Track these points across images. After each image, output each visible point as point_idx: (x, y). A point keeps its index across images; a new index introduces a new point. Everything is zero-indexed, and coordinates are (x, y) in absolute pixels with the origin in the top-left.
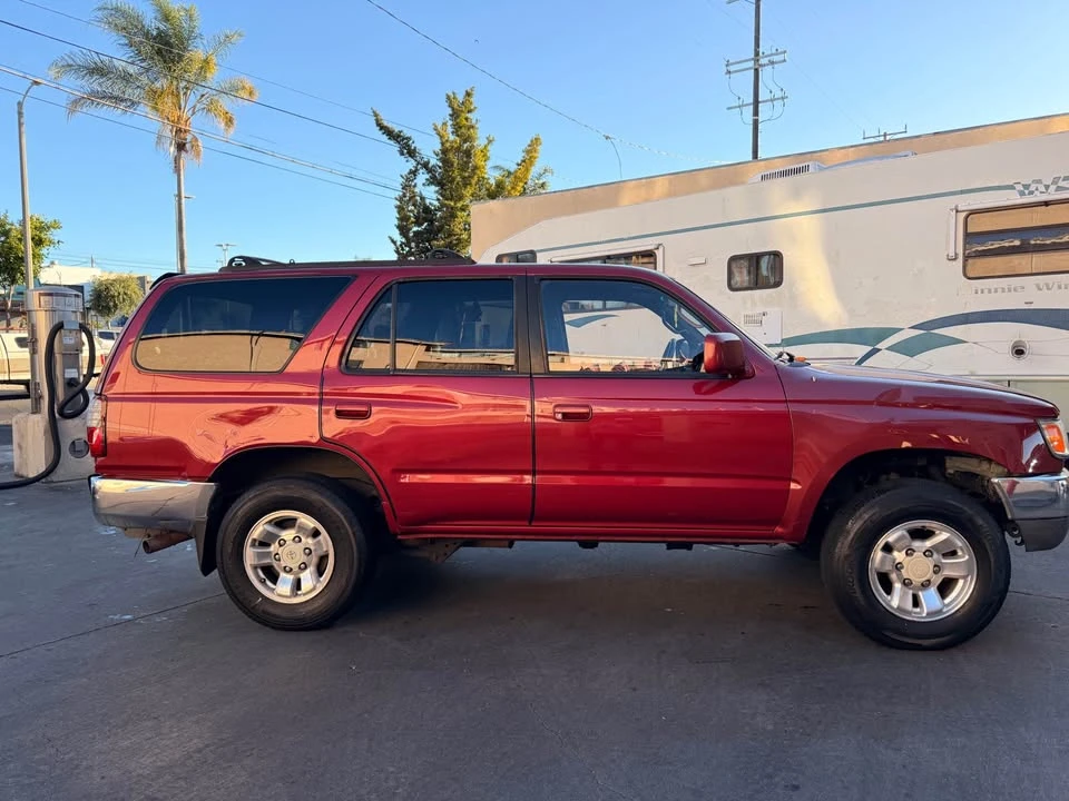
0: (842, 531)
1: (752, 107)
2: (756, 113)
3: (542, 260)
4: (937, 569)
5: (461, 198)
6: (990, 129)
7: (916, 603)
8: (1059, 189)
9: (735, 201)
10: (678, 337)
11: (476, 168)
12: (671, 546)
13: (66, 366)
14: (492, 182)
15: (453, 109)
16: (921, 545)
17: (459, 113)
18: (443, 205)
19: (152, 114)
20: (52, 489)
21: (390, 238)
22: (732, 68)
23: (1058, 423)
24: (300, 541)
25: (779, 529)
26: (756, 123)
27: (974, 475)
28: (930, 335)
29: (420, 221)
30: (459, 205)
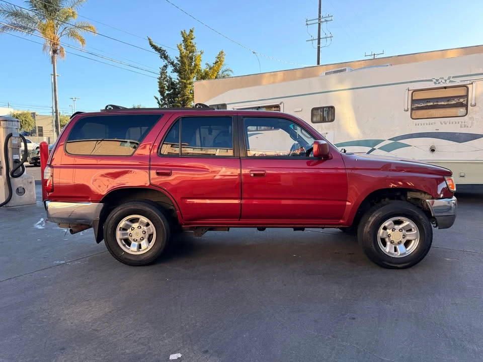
0: (367, 222)
1: (317, 41)
2: (319, 43)
3: (229, 108)
4: (404, 236)
5: (189, 79)
6: (421, 55)
7: (396, 250)
8: (450, 81)
9: (314, 84)
10: (296, 142)
11: (196, 65)
12: (295, 229)
13: (13, 154)
14: (203, 71)
15: (184, 38)
16: (397, 227)
17: (187, 39)
18: (180, 82)
19: (42, 35)
20: (9, 210)
21: (155, 97)
22: (309, 23)
23: (452, 178)
24: (141, 228)
25: (341, 221)
26: (319, 48)
27: (418, 199)
28: (396, 143)
29: (170, 89)
30: (188, 82)
